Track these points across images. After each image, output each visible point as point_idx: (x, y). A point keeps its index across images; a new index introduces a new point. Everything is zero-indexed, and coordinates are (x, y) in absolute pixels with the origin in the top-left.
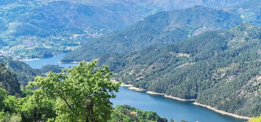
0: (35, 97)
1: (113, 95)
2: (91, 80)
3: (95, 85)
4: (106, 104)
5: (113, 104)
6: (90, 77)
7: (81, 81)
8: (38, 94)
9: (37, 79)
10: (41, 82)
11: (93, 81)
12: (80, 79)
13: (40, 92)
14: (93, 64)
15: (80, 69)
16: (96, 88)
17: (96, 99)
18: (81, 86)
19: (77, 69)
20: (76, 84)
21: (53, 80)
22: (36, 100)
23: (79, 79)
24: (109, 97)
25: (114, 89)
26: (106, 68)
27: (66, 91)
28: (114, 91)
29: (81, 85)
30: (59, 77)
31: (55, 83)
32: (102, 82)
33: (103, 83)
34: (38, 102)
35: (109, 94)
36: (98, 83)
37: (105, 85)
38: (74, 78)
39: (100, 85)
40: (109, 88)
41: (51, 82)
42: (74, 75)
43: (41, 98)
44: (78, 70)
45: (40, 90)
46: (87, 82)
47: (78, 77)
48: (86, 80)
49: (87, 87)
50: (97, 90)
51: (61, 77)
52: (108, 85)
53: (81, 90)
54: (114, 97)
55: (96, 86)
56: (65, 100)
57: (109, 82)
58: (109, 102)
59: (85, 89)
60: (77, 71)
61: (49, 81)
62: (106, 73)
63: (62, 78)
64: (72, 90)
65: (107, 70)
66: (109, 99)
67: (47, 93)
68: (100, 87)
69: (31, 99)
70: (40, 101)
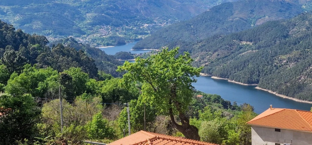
0: (125, 81)
1: (194, 80)
2: (175, 65)
3: (178, 70)
4: (188, 87)
5: (194, 88)
6: (174, 63)
7: (165, 66)
8: (127, 78)
9: (126, 64)
10: (130, 67)
11: (177, 67)
12: (164, 64)
13: (129, 76)
14: (176, 51)
15: (163, 56)
16: (180, 73)
17: (180, 83)
18: (166, 71)
19: (160, 55)
20: (160, 69)
21: (141, 65)
22: (125, 83)
23: (163, 65)
24: (191, 81)
25: (196, 74)
26: (187, 54)
27: (152, 75)
28: (195, 76)
29: (165, 69)
30: (146, 62)
31: (143, 68)
32: (185, 68)
33: (186, 68)
34: (127, 84)
35: (191, 78)
36: (181, 68)
37: (187, 71)
38: (159, 63)
39: (183, 70)
40: (191, 73)
41: (138, 67)
42: (159, 61)
43: (130, 82)
44: (161, 56)
45: (127, 74)
46: (172, 67)
47: (162, 63)
48: (170, 66)
49: (172, 72)
50: (181, 75)
51: (147, 63)
52: (190, 70)
53: (166, 74)
54: (195, 81)
55: (180, 70)
56: (151, 83)
57: (191, 68)
58: (191, 86)
59: (170, 74)
60: (160, 57)
61: (137, 66)
62: (187, 59)
63: (148, 63)
64: (157, 74)
65: (189, 56)
66: (191, 84)
67: (135, 77)
68: (183, 72)
69: (121, 82)
70: (129, 84)
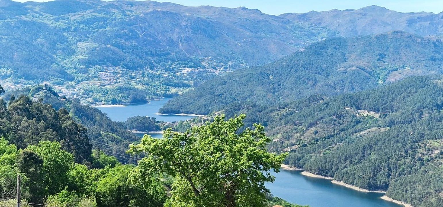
0: (141, 171)
1: (270, 177)
2: (236, 148)
3: (241, 158)
4: (258, 190)
5: (270, 193)
6: (234, 143)
7: (218, 149)
8: (145, 167)
9: (146, 141)
10: (152, 146)
11: (240, 151)
12: (216, 145)
13: (149, 163)
14: (239, 121)
15: (215, 128)
16: (244, 163)
17: (244, 181)
18: (218, 158)
19: (209, 128)
20: (208, 154)
21: (173, 144)
22: (141, 175)
23: (214, 145)
24: (264, 179)
25: (273, 166)
26: (259, 128)
27: (192, 164)
28: (272, 169)
29: (218, 155)
30: (183, 139)
31: (176, 150)
32: (254, 153)
33: (256, 155)
34: (144, 179)
35: (264, 173)
36: (247, 154)
37: (258, 159)
38: (206, 143)
39: (250, 157)
40: (265, 164)
41: (168, 147)
42: (206, 138)
43: (151, 174)
44: (212, 129)
46: (230, 151)
47: (212, 142)
48: (228, 148)
49: (229, 160)
50: (246, 166)
51: (185, 140)
52: (263, 159)
53: (219, 164)
54: (271, 179)
55: (244, 158)
56: (189, 179)
57: (265, 154)
58: (264, 188)
59: (226, 164)
60: (209, 132)
61: (165, 145)
62: (258, 138)
63: (187, 142)
64: (202, 163)
65: (262, 132)
66: (263, 183)
67: (160, 166)
68: (250, 162)
69: (133, 173)
70: (149, 178)
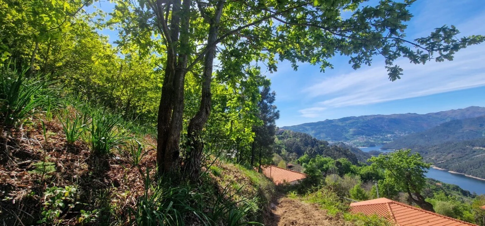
1: (425, 171)
2: (408, 161)
4: (421, 176)
5: (426, 177)
6: (407, 159)
7: (401, 161)
8: (374, 166)
9: (373, 158)
10: (375, 160)
11: (410, 162)
15: (399, 154)
16: (412, 165)
20: (397, 162)
21: (383, 159)
23: (399, 160)
24: (423, 172)
27: (391, 165)
28: (426, 168)
29: (401, 163)
30: (386, 158)
31: (384, 161)
32: (417, 163)
34: (374, 170)
35: (423, 170)
37: (419, 164)
38: (396, 159)
39: (415, 164)
40: (422, 166)
41: (381, 160)
42: (396, 157)
43: (376, 168)
45: (375, 164)
47: (398, 158)
48: (405, 161)
49: (406, 165)
50: (414, 167)
53: (402, 166)
55: (412, 164)
56: (391, 170)
57: (422, 163)
58: (423, 175)
60: (397, 155)
61: (380, 159)
62: (418, 157)
63: (388, 158)
64: (395, 165)
67: (379, 166)
70: (376, 170)
